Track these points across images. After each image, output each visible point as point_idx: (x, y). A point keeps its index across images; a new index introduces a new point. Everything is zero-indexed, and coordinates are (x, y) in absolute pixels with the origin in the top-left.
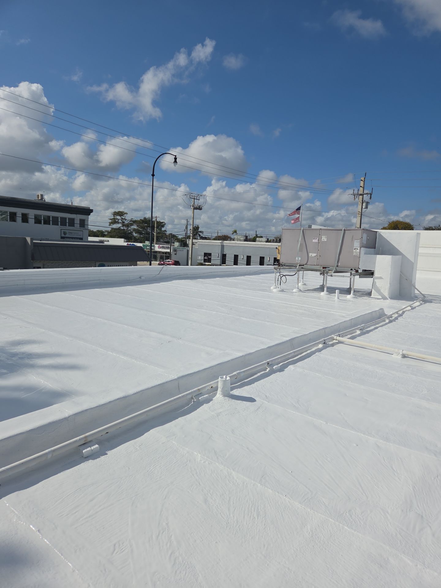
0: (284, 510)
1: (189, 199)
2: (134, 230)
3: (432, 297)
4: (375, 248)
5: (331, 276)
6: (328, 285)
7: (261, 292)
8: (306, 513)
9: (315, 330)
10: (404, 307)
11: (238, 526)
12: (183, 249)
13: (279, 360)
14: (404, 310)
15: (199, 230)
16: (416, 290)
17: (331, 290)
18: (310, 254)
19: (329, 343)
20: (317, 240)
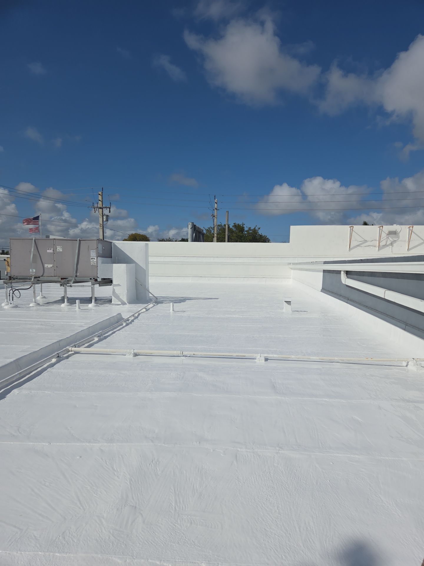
3: (163, 298)
4: (112, 258)
5: (71, 286)
9: (49, 345)
10: (140, 309)
14: (140, 312)
16: (150, 293)
18: (46, 265)
19: (63, 356)
20: (52, 250)
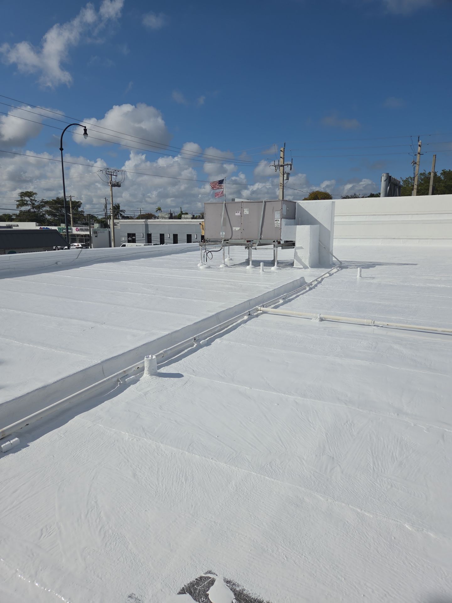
0: (211, 472)
1: (106, 175)
2: (47, 212)
3: (348, 263)
4: (295, 219)
5: (255, 249)
6: (253, 259)
7: (187, 270)
8: (231, 471)
9: (240, 303)
10: (323, 274)
11: (167, 493)
12: (104, 230)
13: (206, 335)
14: (323, 277)
15: (121, 209)
16: (333, 257)
17: (256, 264)
18: (234, 228)
19: (254, 314)
20: (240, 213)
